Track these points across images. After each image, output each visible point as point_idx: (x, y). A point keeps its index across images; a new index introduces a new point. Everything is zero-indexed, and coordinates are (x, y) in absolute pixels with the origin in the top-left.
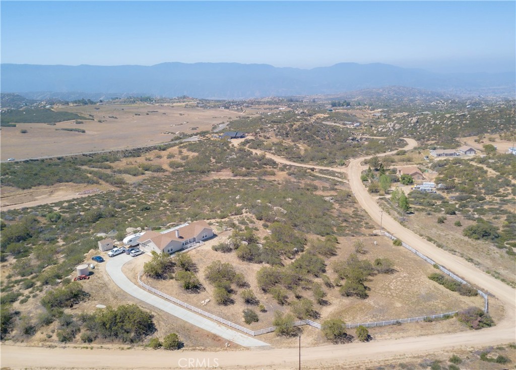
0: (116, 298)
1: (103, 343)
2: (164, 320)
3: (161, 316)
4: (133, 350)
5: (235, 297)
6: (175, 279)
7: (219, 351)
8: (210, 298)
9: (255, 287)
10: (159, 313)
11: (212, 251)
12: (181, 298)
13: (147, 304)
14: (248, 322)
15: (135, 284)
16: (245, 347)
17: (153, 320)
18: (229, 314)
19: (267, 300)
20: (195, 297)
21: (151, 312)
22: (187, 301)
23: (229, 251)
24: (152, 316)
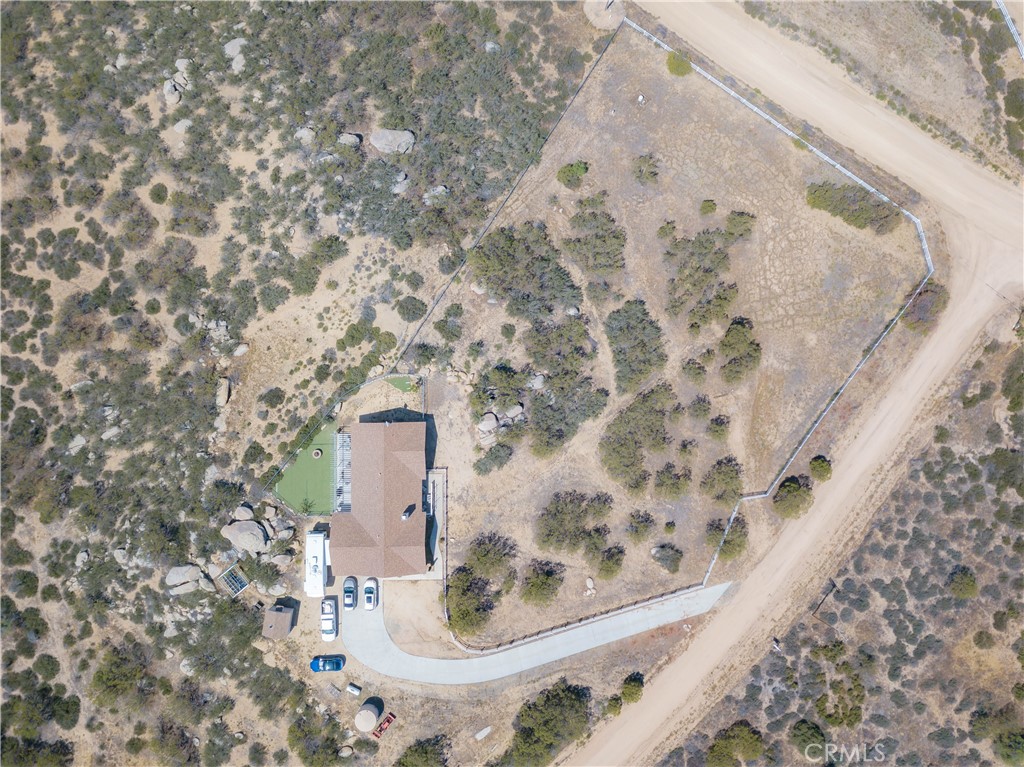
0: (480, 703)
1: (554, 758)
2: (580, 669)
3: (570, 669)
4: (595, 734)
5: (614, 538)
6: (503, 592)
7: (688, 645)
8: (586, 573)
9: (618, 491)
10: (564, 667)
11: (484, 480)
12: (552, 613)
13: (532, 671)
14: (674, 569)
15: (468, 658)
16: (708, 613)
17: (569, 683)
18: (638, 578)
19: (654, 500)
20: (565, 592)
21: (553, 677)
22: (565, 611)
23: (508, 452)
24: (563, 680)
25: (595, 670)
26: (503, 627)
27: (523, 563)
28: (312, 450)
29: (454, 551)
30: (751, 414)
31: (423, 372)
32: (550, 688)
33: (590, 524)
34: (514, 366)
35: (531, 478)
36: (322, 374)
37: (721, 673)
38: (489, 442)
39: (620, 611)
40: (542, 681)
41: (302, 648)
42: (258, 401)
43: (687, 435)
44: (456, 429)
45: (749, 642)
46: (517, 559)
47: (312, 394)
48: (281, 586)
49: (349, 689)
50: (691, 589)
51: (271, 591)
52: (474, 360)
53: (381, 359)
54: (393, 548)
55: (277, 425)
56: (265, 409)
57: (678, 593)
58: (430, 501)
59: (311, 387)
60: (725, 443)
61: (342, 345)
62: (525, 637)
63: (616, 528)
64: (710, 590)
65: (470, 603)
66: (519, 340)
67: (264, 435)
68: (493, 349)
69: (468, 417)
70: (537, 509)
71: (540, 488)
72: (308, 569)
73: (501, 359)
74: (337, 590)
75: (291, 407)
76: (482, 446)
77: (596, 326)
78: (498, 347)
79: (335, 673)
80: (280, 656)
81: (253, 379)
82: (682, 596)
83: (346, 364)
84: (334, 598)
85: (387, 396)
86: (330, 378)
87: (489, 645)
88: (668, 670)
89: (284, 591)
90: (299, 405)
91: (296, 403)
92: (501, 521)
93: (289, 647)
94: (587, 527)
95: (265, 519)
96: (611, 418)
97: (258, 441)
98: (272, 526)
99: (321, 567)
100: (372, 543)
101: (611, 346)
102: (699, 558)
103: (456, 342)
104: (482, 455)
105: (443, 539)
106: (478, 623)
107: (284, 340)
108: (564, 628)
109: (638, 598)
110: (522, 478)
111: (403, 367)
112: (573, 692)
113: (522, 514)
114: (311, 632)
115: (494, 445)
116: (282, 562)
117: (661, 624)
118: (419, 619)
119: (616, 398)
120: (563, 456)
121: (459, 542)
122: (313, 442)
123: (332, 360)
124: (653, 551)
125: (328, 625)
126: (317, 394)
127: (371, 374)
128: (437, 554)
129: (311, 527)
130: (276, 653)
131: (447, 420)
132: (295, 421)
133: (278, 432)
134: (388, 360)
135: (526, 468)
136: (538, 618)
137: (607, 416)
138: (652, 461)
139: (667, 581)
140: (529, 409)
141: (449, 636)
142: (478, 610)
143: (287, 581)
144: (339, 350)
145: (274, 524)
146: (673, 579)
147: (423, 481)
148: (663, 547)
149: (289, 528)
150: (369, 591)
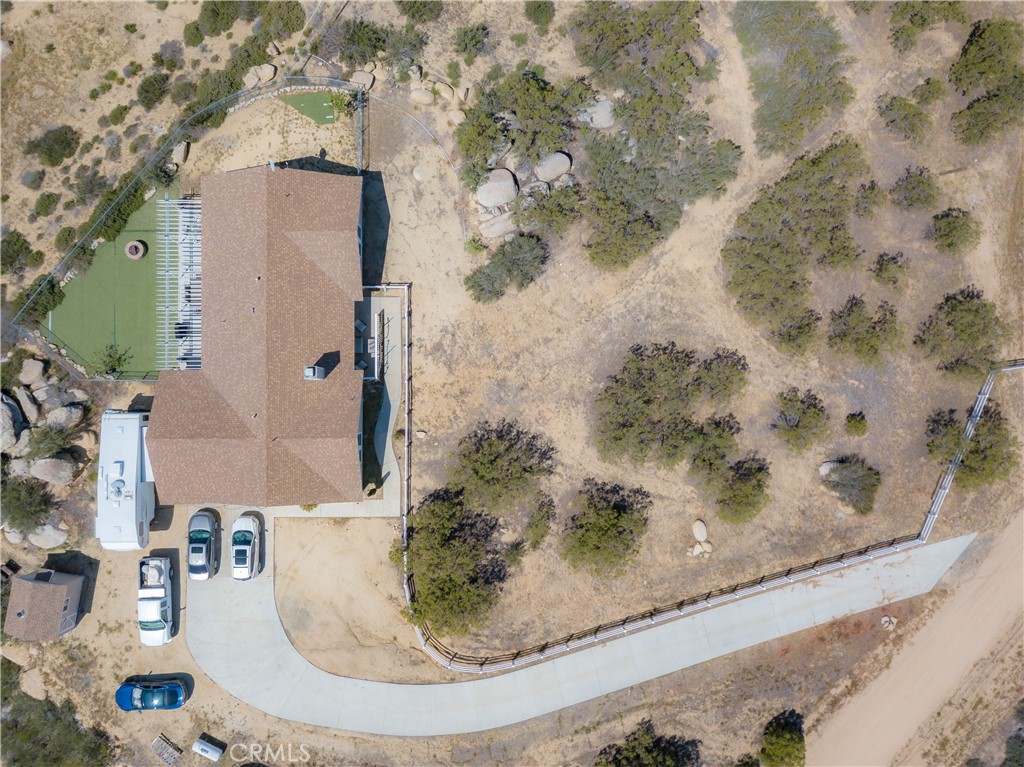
2: (680, 704)
3: (661, 703)
5: (747, 443)
6: (527, 545)
7: (890, 658)
8: (692, 510)
9: (757, 348)
10: (648, 700)
11: (488, 312)
12: (625, 591)
13: (583, 709)
14: (863, 508)
15: (453, 680)
16: (930, 594)
17: (659, 732)
18: (794, 522)
19: (825, 369)
20: (650, 548)
21: (625, 721)
22: (650, 585)
23: (539, 252)
24: (647, 727)
25: (709, 705)
26: (526, 618)
27: (566, 487)
28: (127, 242)
29: (425, 458)
30: (1010, 207)
31: (360, 79)
32: (621, 742)
33: (703, 411)
34: (551, 76)
35: (584, 314)
36: (152, 93)
37: (958, 714)
38: (497, 230)
39: (758, 588)
40: (604, 728)
41: (100, 660)
42: (27, 152)
43: (888, 244)
44: (429, 204)
45: (1013, 653)
46: (555, 479)
47: (130, 131)
48: (56, 527)
49: (197, 748)
50: (899, 548)
51: (32, 538)
52: (469, 62)
53: (270, 50)
54: (286, 442)
55: (58, 197)
56: (40, 168)
57: (871, 555)
58: (375, 354)
59: (129, 119)
60: (962, 262)
61: (194, 34)
62: (570, 638)
63: (752, 421)
64: (935, 549)
65: (457, 565)
66: (562, 31)
67: (33, 218)
68: (507, 42)
69: (454, 180)
70: (595, 380)
71: (603, 335)
72: (102, 488)
73: (525, 63)
74: (175, 536)
75: (87, 160)
76: (485, 241)
77: (715, 18)
78: (520, 40)
79: (169, 715)
80: (53, 677)
81: (19, 110)
82: (878, 562)
83: (201, 69)
84: (170, 555)
85: (284, 132)
86: (167, 99)
87: (496, 654)
88: (852, 707)
89: (61, 539)
90: (104, 155)
91: (100, 151)
92: (524, 400)
93: (72, 659)
94: (694, 419)
95: (19, 384)
96: (745, 202)
97: (20, 230)
98: (34, 400)
99: (130, 486)
100: (243, 432)
101: (744, 57)
102: (912, 485)
103: (431, 24)
104: (484, 259)
105: (401, 432)
106: (474, 609)
107: (80, 31)
108: (648, 621)
109: (794, 562)
110: (566, 314)
111: (318, 71)
112: (664, 751)
113: (565, 388)
114: (121, 626)
115: (509, 238)
116: (54, 475)
117: (839, 615)
118: (351, 599)
119: (756, 163)
120: (651, 273)
121: (436, 439)
122: (129, 227)
123: (173, 65)
124: (824, 470)
125: (151, 612)
126: (141, 131)
127: (249, 80)
128: (390, 464)
129: (125, 402)
130: (46, 669)
131: (409, 185)
132: (91, 184)
133: (60, 209)
134: (285, 56)
135: (575, 291)
136: (596, 598)
137: (739, 196)
138: (824, 290)
139: (849, 529)
140: (584, 167)
141: (412, 635)
142: (473, 580)
143: (70, 518)
144: (188, 44)
145: (40, 395)
146: (861, 527)
147: (357, 304)
148: (842, 461)
149: (73, 404)
150: (242, 539)
